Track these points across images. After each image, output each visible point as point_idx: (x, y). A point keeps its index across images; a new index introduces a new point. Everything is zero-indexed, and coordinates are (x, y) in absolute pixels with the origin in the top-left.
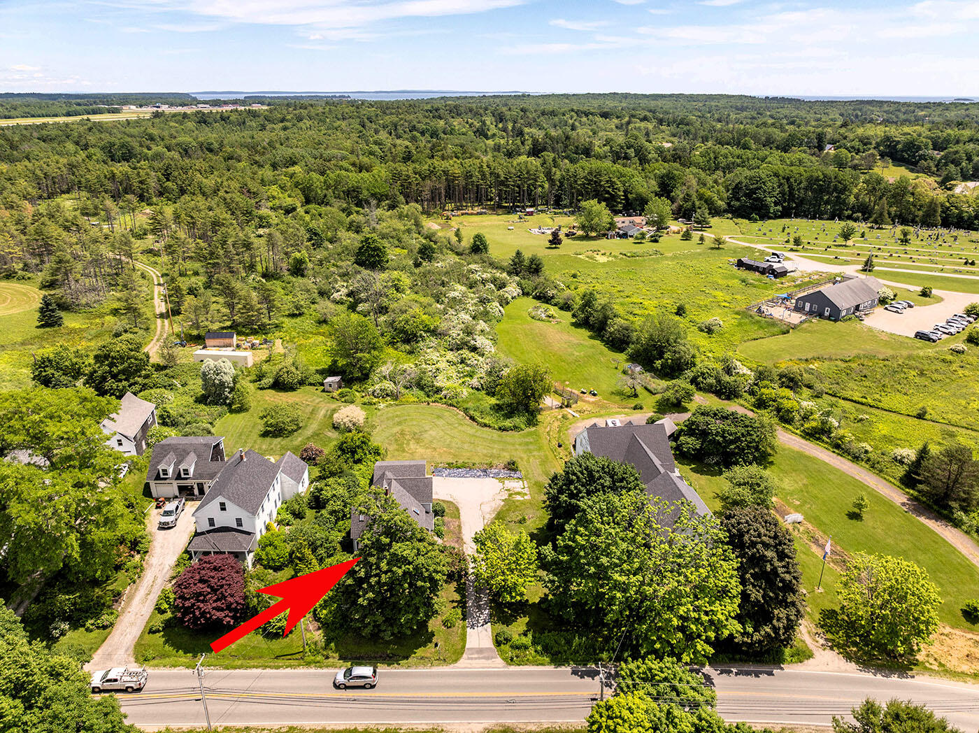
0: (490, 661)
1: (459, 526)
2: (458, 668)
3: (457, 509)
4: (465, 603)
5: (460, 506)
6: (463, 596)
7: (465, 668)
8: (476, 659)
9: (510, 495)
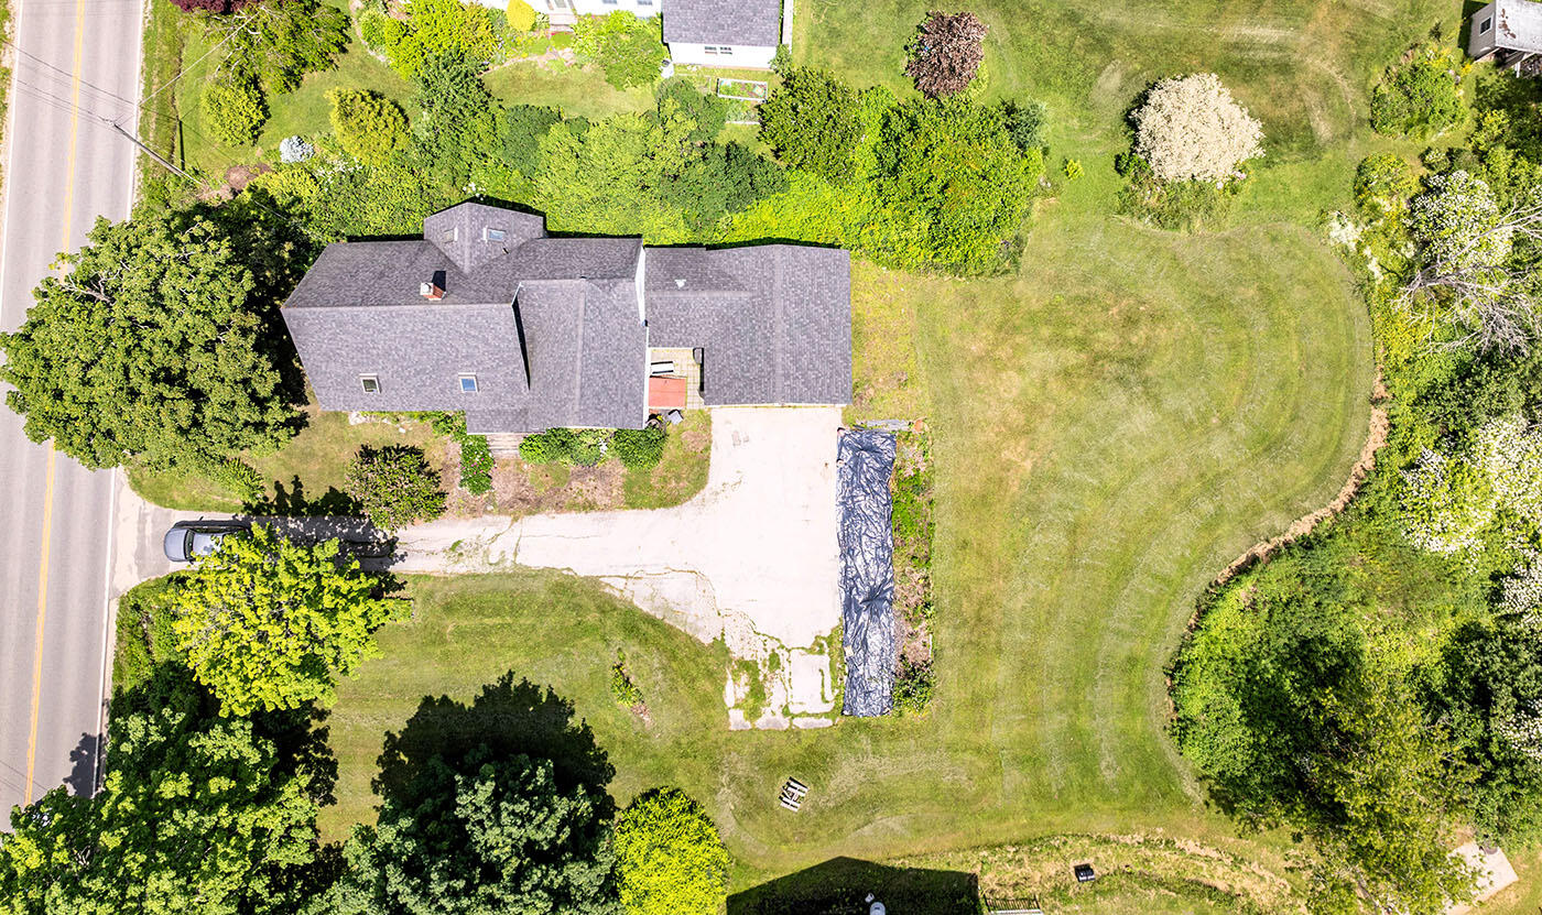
0: (132, 560)
1: (589, 506)
2: (118, 493)
3: (670, 501)
4: (297, 513)
5: (687, 510)
6: (316, 510)
7: (117, 508)
8: (141, 531)
9: (747, 666)
